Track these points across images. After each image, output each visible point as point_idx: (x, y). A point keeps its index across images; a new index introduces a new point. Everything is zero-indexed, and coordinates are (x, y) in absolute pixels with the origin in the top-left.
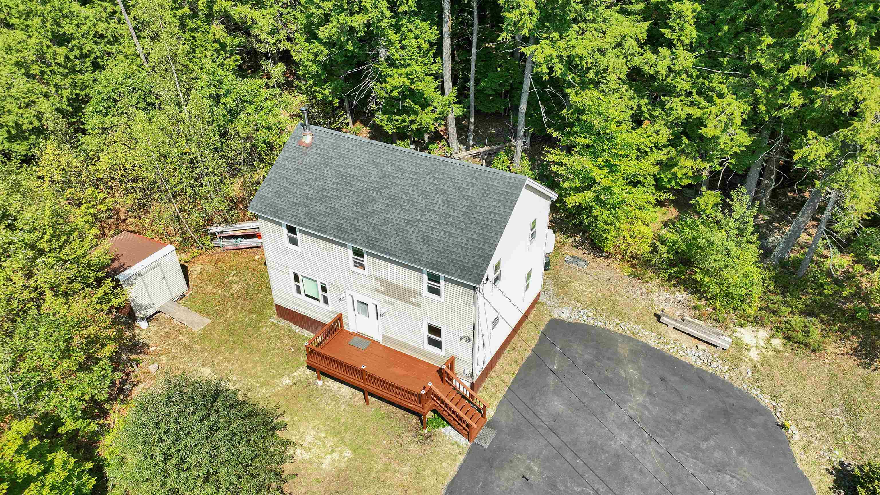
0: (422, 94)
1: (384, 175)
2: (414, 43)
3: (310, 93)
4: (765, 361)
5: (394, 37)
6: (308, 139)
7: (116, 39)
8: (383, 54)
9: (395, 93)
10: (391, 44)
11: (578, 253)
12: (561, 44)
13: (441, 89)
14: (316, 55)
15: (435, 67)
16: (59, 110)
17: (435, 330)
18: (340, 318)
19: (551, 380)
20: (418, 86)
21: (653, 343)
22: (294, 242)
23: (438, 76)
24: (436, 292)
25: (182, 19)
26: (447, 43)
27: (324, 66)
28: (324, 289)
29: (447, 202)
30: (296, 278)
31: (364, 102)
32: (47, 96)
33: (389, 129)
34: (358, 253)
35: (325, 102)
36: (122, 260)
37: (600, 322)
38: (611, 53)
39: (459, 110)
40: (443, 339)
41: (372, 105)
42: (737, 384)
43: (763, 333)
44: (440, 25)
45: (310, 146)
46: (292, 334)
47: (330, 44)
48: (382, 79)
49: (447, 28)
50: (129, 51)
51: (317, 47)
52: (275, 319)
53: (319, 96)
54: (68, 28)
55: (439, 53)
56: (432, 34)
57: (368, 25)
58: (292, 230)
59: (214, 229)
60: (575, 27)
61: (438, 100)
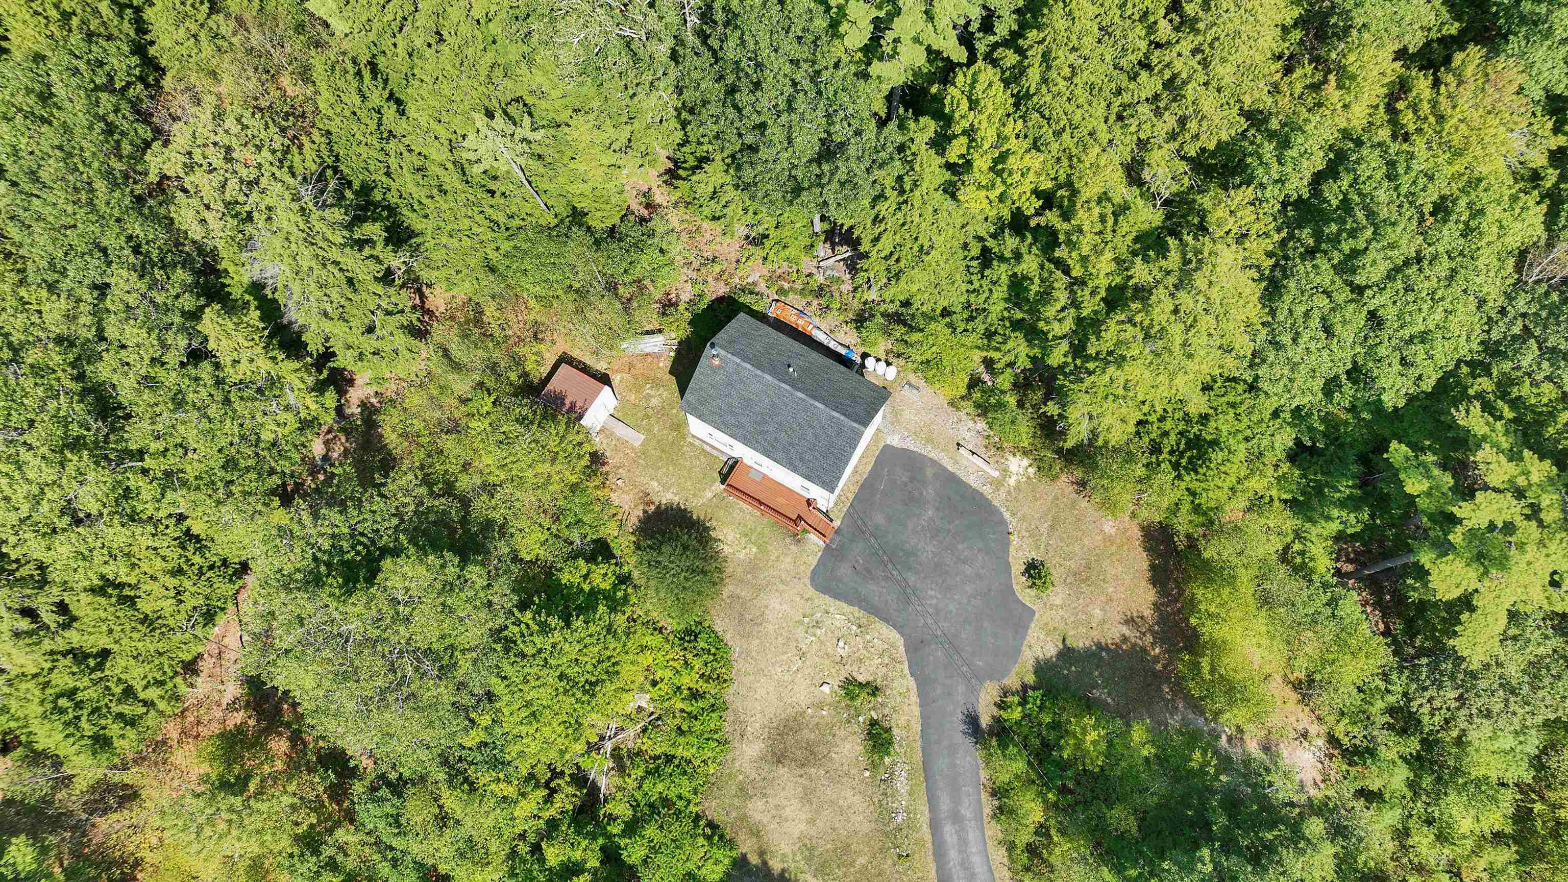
4: (1018, 485)
6: (716, 361)
19: (878, 499)
21: (950, 467)
29: (816, 436)
37: (918, 448)
42: (995, 503)
45: (719, 367)
46: (705, 454)
52: (690, 438)
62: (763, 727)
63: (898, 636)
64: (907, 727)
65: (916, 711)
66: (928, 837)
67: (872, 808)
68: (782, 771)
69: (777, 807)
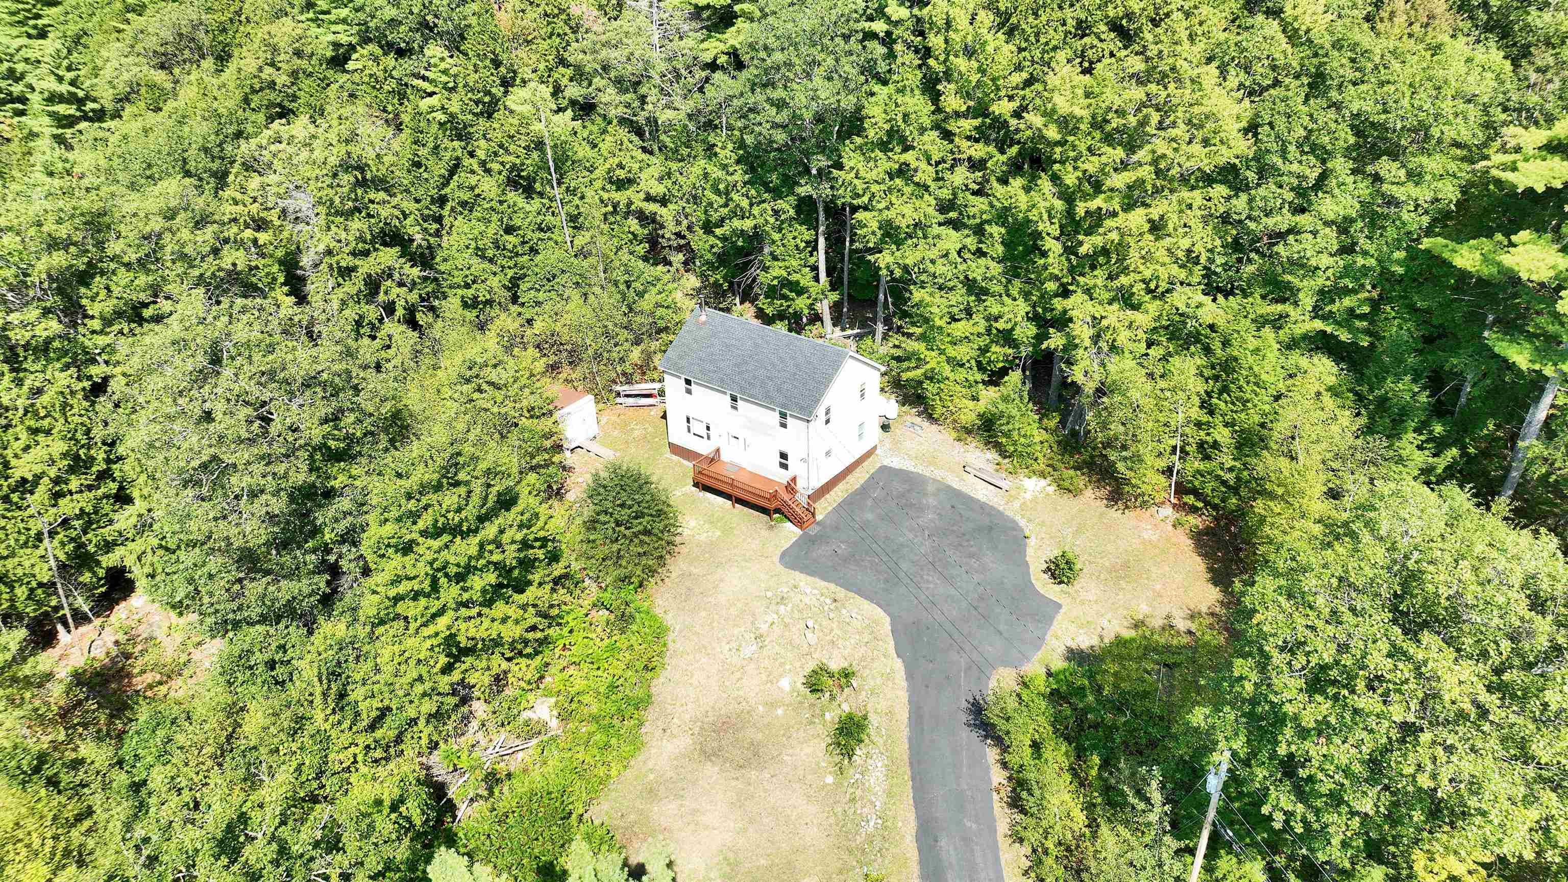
0: (798, 282)
1: (756, 345)
2: (793, 242)
3: (703, 276)
4: (1035, 500)
5: (776, 236)
6: (703, 318)
7: (549, 229)
8: (766, 250)
9: (775, 282)
10: (774, 242)
11: (918, 420)
12: (898, 254)
13: (817, 279)
14: (712, 247)
15: (812, 260)
16: (504, 286)
17: (784, 456)
18: (718, 450)
19: (869, 503)
20: (795, 277)
21: (955, 485)
22: (689, 392)
23: (815, 268)
24: (784, 425)
25: (605, 215)
26: (822, 242)
27: (719, 256)
28: (708, 428)
29: (797, 366)
30: (688, 420)
31: (750, 286)
32: (495, 274)
33: (769, 311)
34: (734, 399)
35: (716, 285)
36: (556, 403)
37: (919, 470)
38: (940, 261)
39: (834, 297)
40: (789, 463)
41: (756, 290)
42: (1007, 513)
43: (1043, 483)
44: (816, 229)
45: (704, 323)
46: (681, 465)
47: (724, 239)
48: (766, 269)
49: (822, 229)
50: (560, 239)
51: (712, 240)
52: (668, 454)
53: (712, 280)
54: (517, 222)
55: (815, 248)
56: (808, 235)
57: (755, 227)
58: (688, 382)
59: (618, 388)
60: (910, 242)
61: (814, 289)
62: (695, 720)
63: (882, 613)
64: (890, 713)
65: (902, 696)
66: (913, 853)
67: (832, 820)
68: (711, 770)
69: (695, 811)
